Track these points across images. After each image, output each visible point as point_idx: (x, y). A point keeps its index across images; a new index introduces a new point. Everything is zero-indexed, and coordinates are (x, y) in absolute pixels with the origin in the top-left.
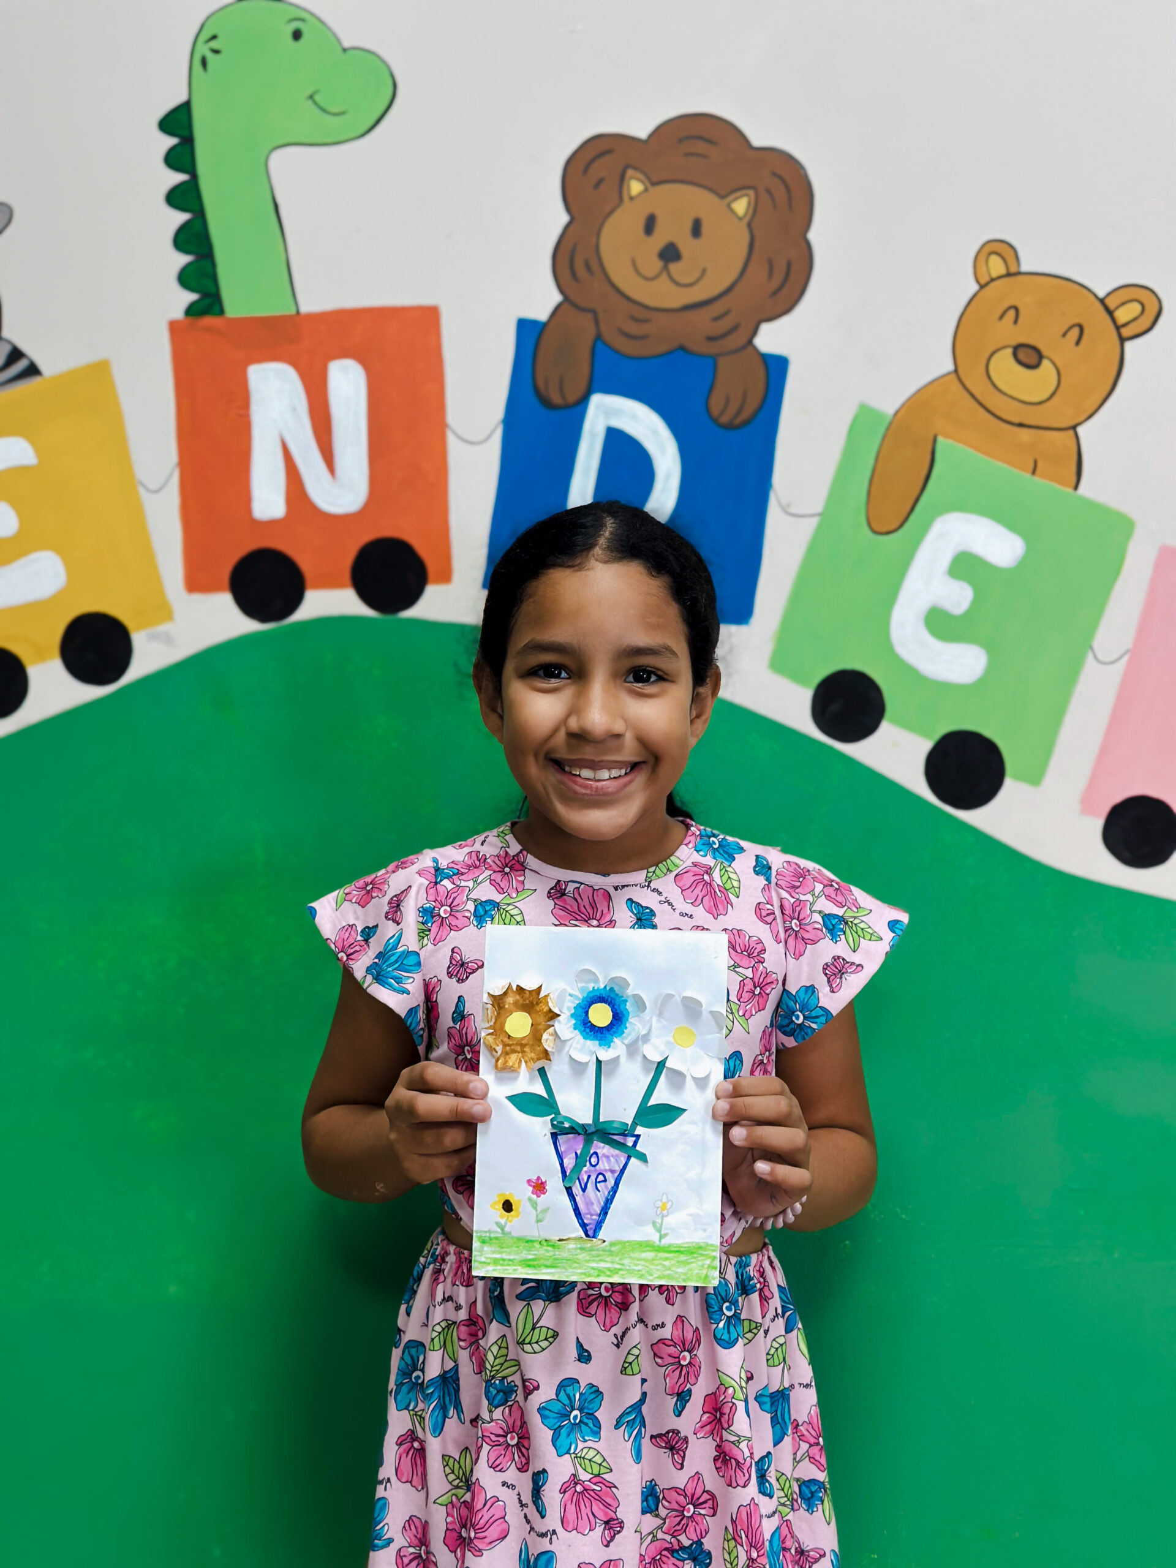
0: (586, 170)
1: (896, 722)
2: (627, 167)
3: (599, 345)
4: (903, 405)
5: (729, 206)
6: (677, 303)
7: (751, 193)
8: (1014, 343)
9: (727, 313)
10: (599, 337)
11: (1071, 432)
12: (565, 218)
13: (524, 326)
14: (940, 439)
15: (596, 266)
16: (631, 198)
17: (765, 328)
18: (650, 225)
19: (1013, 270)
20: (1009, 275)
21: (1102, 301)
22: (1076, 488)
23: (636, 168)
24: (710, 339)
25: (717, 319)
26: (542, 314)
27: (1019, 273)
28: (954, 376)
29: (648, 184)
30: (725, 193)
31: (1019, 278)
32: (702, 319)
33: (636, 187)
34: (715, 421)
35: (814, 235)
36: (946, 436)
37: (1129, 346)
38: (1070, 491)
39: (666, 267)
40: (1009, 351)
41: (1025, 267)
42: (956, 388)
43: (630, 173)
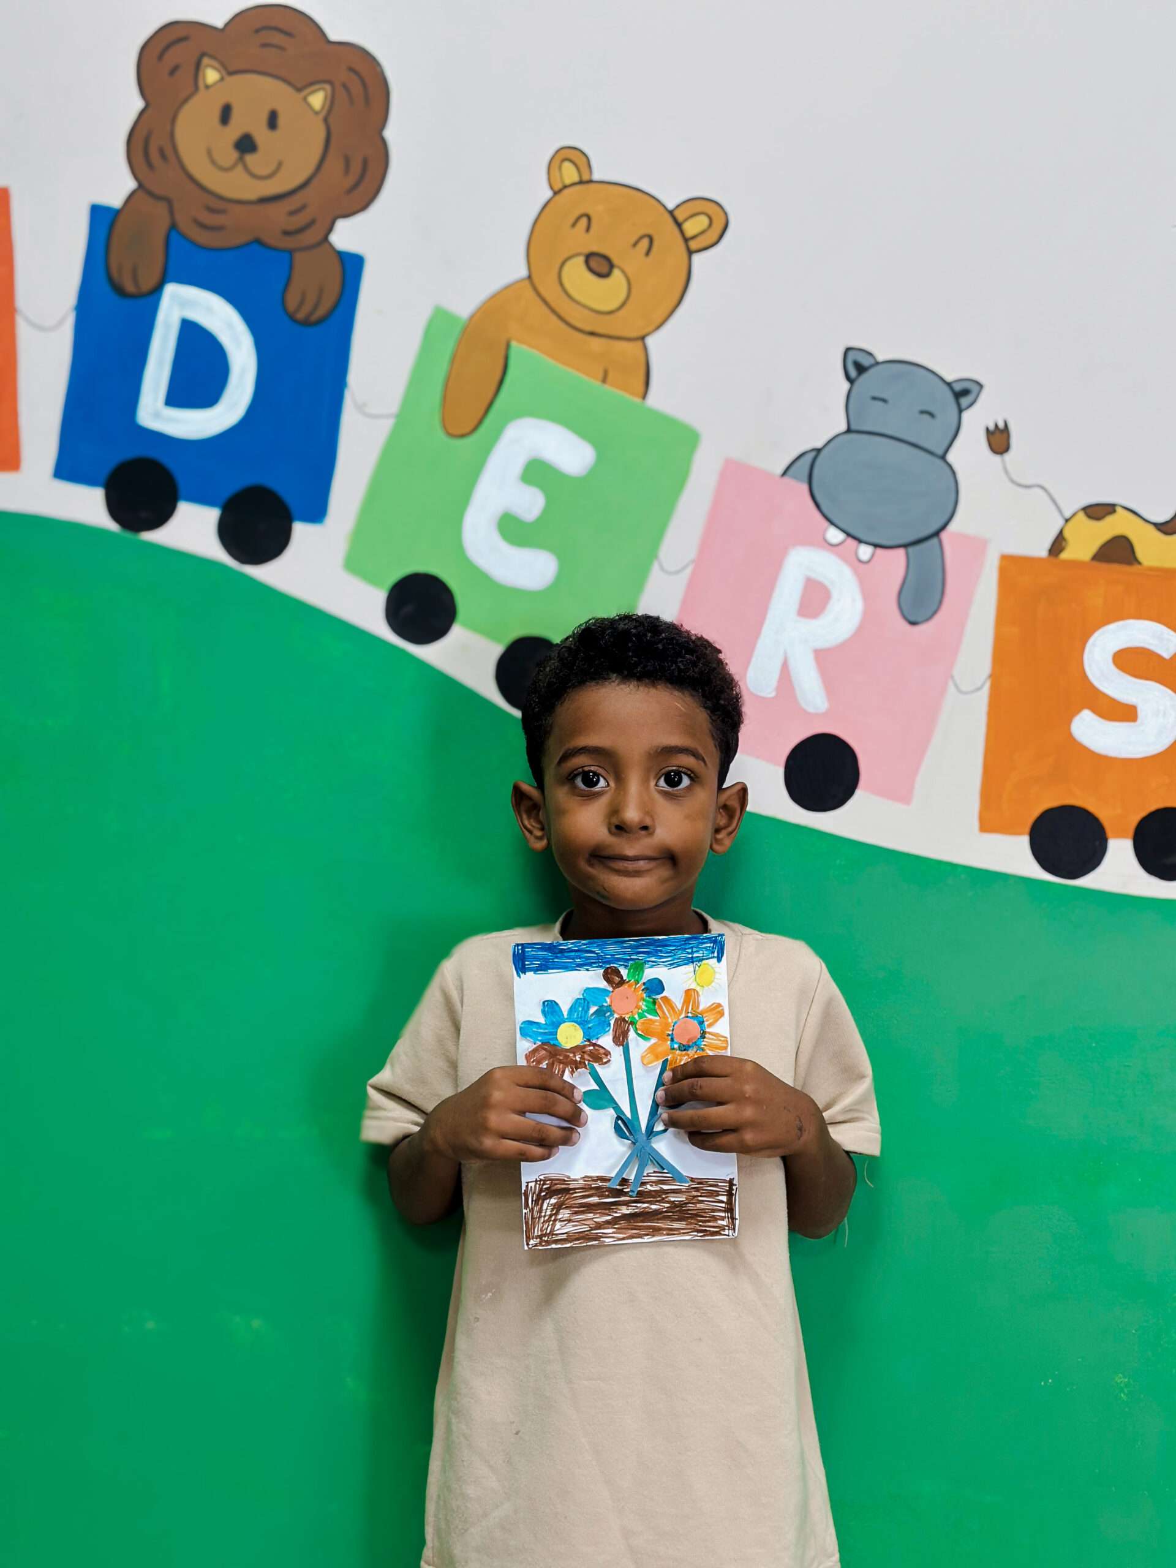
0: (161, 56)
1: (466, 625)
2: (203, 55)
3: (174, 235)
4: (479, 310)
5: (305, 99)
6: (253, 196)
7: (328, 87)
8: (587, 251)
9: (303, 208)
10: (173, 226)
11: (639, 344)
12: (139, 104)
13: (97, 211)
14: (514, 344)
15: (170, 153)
16: (207, 87)
17: (341, 225)
18: (226, 114)
19: (586, 178)
20: (581, 182)
21: (671, 213)
22: (644, 397)
23: (212, 57)
24: (287, 233)
25: (292, 213)
26: (115, 198)
27: (591, 181)
28: (527, 282)
29: (224, 73)
30: (302, 87)
31: (592, 186)
32: (278, 214)
33: (211, 75)
34: (292, 317)
35: (390, 133)
36: (521, 341)
37: (696, 258)
38: (638, 400)
39: (241, 159)
40: (581, 260)
41: (596, 176)
42: (530, 294)
43: (206, 60)
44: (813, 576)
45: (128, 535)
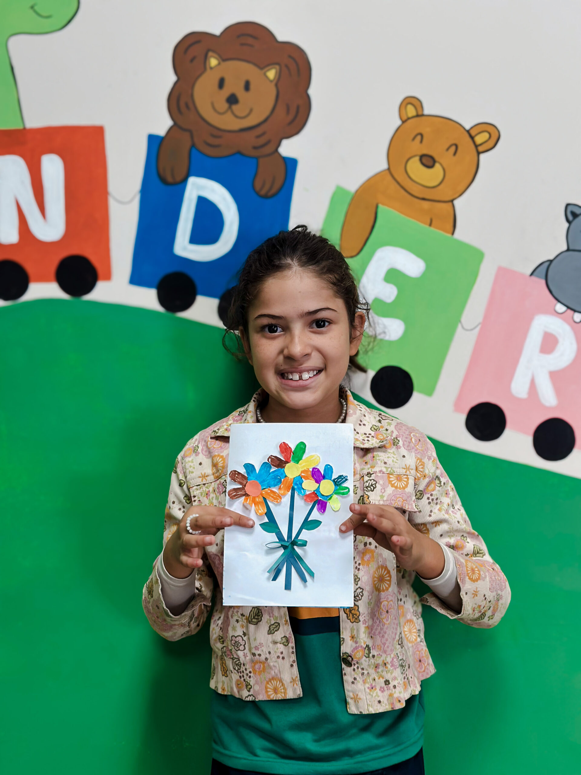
0: (186, 51)
2: (208, 50)
3: (194, 150)
4: (360, 187)
5: (265, 74)
6: (236, 128)
7: (278, 67)
8: (420, 153)
9: (264, 134)
10: (193, 145)
11: (450, 204)
12: (173, 78)
13: (152, 138)
14: (380, 206)
15: (191, 105)
16: (211, 68)
18: (221, 83)
19: (420, 113)
20: (418, 116)
21: (468, 132)
22: (453, 234)
23: (214, 51)
24: (255, 148)
25: (258, 137)
26: (161, 132)
27: (423, 115)
28: (387, 172)
29: (220, 60)
30: (263, 66)
31: (423, 118)
32: (250, 138)
33: (213, 62)
35: (311, 91)
36: (383, 204)
39: (230, 108)
40: (417, 159)
42: (389, 178)
43: (210, 54)
44: (549, 331)
45: (170, 314)
